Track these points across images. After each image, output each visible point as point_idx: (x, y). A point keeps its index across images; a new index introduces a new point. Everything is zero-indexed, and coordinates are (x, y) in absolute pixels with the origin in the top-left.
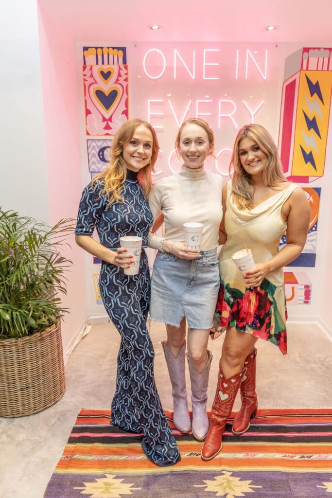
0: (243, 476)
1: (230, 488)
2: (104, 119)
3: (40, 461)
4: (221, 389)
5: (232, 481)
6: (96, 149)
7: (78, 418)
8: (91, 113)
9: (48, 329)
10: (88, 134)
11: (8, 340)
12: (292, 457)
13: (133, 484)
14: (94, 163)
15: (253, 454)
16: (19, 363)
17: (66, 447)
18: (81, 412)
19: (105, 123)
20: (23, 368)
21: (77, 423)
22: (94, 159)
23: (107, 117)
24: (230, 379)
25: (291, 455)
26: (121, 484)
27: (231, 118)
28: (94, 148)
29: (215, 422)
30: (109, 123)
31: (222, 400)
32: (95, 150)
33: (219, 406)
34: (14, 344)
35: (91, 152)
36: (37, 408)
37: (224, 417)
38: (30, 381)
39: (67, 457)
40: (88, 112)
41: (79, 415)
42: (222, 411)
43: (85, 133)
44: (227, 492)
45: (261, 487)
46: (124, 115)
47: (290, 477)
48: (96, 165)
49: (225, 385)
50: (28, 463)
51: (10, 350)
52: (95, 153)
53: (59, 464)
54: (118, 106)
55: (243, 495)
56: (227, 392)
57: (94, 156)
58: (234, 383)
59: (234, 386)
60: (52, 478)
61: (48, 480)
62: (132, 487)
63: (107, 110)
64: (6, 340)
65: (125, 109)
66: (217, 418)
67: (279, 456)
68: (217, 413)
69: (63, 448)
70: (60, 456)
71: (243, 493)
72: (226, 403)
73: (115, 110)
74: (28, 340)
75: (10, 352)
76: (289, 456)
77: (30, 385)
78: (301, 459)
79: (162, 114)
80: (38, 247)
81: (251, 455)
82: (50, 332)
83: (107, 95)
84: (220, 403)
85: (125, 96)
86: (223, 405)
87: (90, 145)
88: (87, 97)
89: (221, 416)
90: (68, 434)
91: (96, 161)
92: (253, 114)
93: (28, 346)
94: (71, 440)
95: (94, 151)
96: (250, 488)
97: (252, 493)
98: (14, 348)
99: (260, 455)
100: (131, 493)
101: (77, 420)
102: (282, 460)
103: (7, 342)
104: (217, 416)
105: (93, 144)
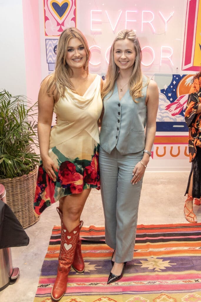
0: (164, 259)
1: (157, 265)
2: (58, 24)
3: (34, 254)
4: (66, 242)
5: (158, 262)
6: (52, 45)
7: (53, 231)
8: (49, 20)
9: (31, 173)
10: (46, 35)
11: (6, 179)
12: (194, 248)
13: (96, 265)
14: (50, 56)
15: (170, 248)
16: (13, 195)
17: (49, 247)
18: (54, 227)
19: (59, 27)
20: (16, 199)
21: (52, 234)
22: (50, 54)
23: (61, 22)
24: (72, 231)
25: (193, 247)
26: (89, 265)
27: (151, 24)
28: (50, 45)
29: (63, 270)
30: (62, 27)
31: (67, 250)
32: (52, 47)
33: (65, 256)
34: (10, 182)
35: (48, 49)
36: (24, 226)
37: (69, 264)
38: (20, 207)
39: (51, 252)
40: (46, 19)
41: (53, 230)
42: (68, 259)
43: (44, 34)
44: (155, 267)
45: (176, 264)
46: (73, 21)
47: (194, 258)
48: (52, 58)
49: (69, 237)
50: (26, 256)
51: (7, 186)
52: (52, 49)
53: (46, 256)
54: (68, 14)
55: (165, 268)
56: (71, 242)
57: (50, 51)
58: (76, 234)
59: (76, 237)
60: (44, 263)
61: (42, 264)
62: (96, 266)
63: (61, 17)
64: (4, 180)
65: (74, 16)
66: (64, 266)
67: (186, 248)
68: (64, 262)
69: (47, 248)
70: (46, 252)
71: (165, 267)
72: (70, 252)
73: (66, 17)
74: (19, 179)
75: (7, 187)
76: (192, 248)
77: (20, 210)
78: (199, 249)
79: (100, 20)
80: (25, 116)
81: (169, 249)
82: (32, 174)
83: (60, 6)
84: (65, 253)
85: (74, 7)
86: (68, 254)
87: (48, 43)
88: (46, 8)
89: (67, 264)
90: (49, 240)
91: (52, 55)
92: (166, 21)
93: (18, 183)
94: (51, 243)
95: (50, 48)
96: (170, 265)
97: (171, 267)
98: (10, 185)
99: (174, 249)
100: (96, 269)
101: (53, 232)
102: (188, 250)
103: (5, 181)
104: (65, 264)
105: (50, 42)
